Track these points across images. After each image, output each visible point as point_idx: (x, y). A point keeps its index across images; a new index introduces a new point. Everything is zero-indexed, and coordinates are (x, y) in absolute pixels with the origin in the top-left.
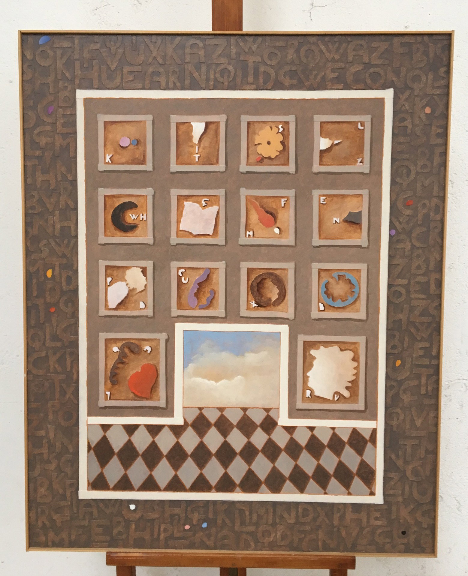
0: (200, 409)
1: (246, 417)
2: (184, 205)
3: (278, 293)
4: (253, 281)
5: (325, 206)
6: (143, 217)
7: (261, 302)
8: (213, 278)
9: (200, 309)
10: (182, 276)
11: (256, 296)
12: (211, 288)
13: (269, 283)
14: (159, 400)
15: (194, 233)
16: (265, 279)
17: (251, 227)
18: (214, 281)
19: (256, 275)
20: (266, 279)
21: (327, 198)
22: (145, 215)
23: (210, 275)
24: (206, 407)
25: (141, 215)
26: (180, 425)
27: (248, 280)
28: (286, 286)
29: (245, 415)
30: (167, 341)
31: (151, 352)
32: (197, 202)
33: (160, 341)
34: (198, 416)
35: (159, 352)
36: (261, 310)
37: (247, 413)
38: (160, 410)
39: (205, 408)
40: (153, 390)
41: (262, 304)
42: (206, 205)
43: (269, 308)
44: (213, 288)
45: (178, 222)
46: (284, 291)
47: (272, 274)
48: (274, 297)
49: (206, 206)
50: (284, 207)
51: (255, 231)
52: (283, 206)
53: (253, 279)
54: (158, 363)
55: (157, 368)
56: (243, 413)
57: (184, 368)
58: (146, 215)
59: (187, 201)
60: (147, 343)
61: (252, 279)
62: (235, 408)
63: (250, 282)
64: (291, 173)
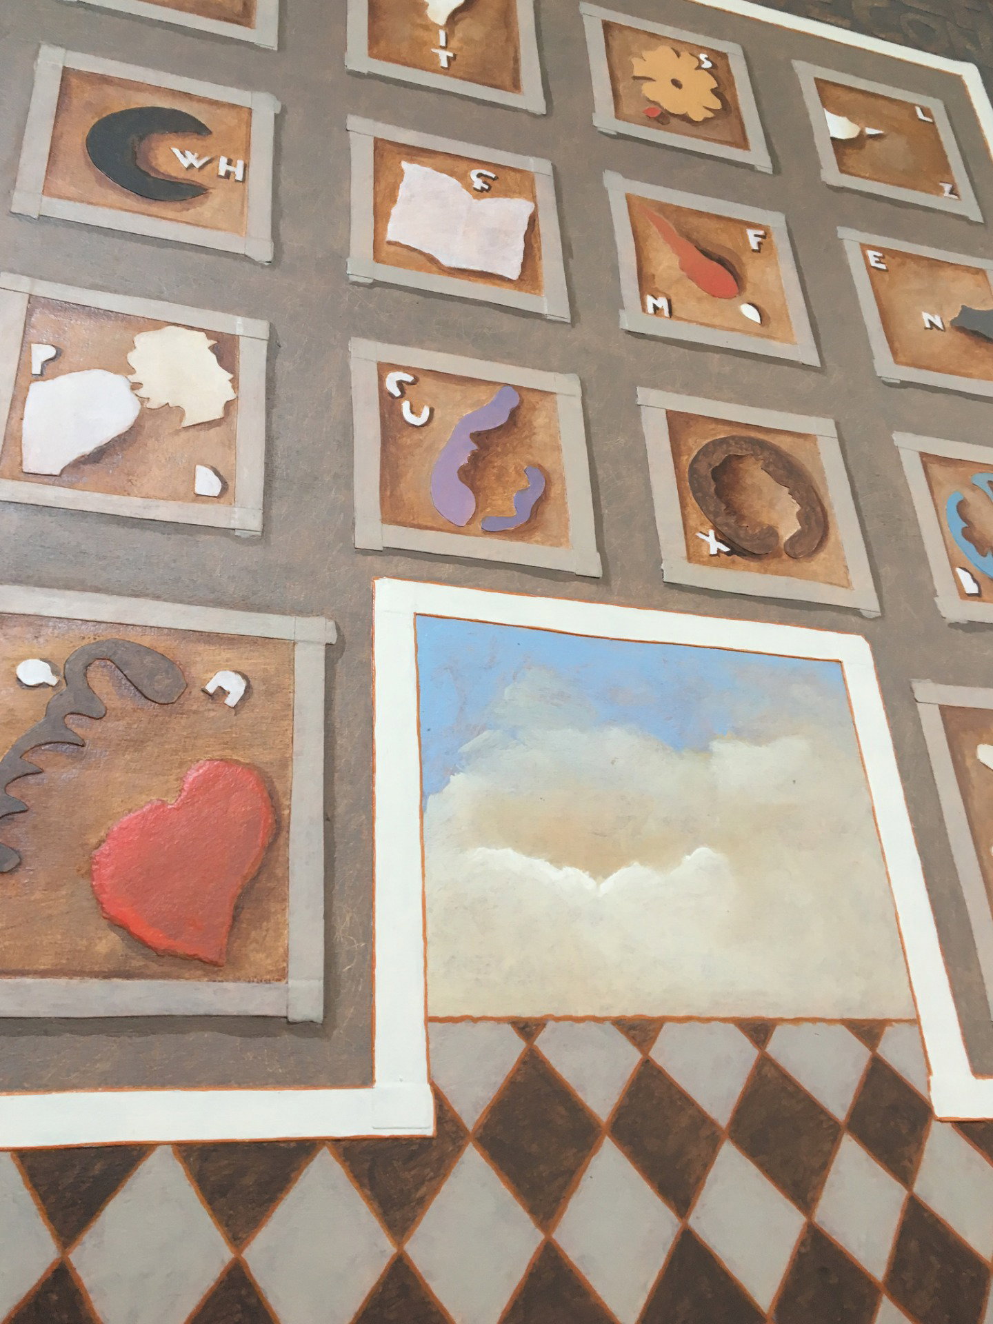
0: (527, 1028)
1: (769, 1071)
2: (402, 170)
3: (798, 514)
4: (695, 460)
5: (886, 277)
6: (231, 168)
7: (738, 536)
8: (535, 424)
9: (487, 533)
10: (401, 397)
11: (716, 514)
12: (529, 457)
13: (756, 475)
14: (282, 975)
15: (446, 261)
16: (740, 458)
17: (659, 284)
18: (541, 437)
19: (706, 438)
20: (742, 457)
21: (887, 257)
22: (240, 163)
23: (523, 411)
24: (558, 1019)
25: (223, 160)
26: (410, 1140)
27: (676, 453)
28: (821, 492)
29: (765, 1062)
30: (333, 653)
31: (243, 699)
32: (452, 174)
33: (300, 653)
34: (517, 1070)
35: (289, 706)
36: (747, 568)
37: (772, 1048)
38: (287, 1039)
39: (551, 1025)
40: (245, 915)
41: (745, 545)
42: (486, 187)
43: (774, 564)
44: (538, 460)
45: (380, 216)
46: (819, 509)
47: (762, 445)
48: (789, 527)
49: (487, 191)
50: (759, 251)
51: (673, 301)
52: (755, 247)
53: (695, 453)
54: (285, 763)
55: (279, 786)
56: (750, 1053)
57: (423, 796)
58: (246, 167)
59: (411, 161)
60: (226, 654)
61: (691, 449)
62: (709, 1020)
63: (686, 460)
64: (759, 169)
